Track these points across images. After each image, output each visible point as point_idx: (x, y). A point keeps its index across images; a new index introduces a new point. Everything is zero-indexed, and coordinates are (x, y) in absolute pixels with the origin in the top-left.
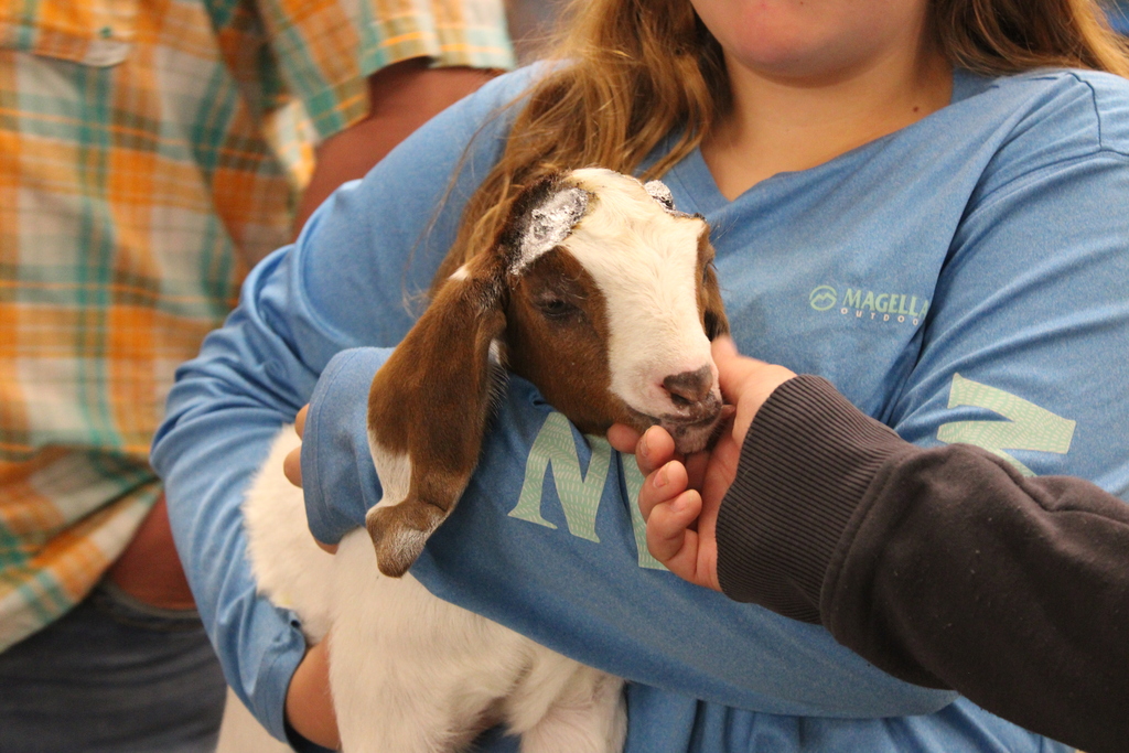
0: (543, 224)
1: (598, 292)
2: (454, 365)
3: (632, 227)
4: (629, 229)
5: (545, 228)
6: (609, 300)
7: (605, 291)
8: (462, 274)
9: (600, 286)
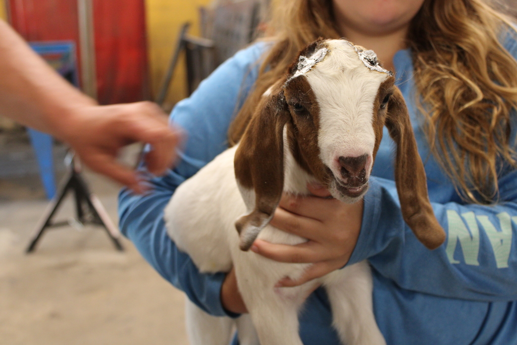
0: (302, 63)
1: (317, 103)
2: (267, 141)
3: (343, 71)
4: (341, 71)
5: (302, 66)
6: (321, 109)
7: (320, 104)
8: (268, 92)
9: (318, 100)
